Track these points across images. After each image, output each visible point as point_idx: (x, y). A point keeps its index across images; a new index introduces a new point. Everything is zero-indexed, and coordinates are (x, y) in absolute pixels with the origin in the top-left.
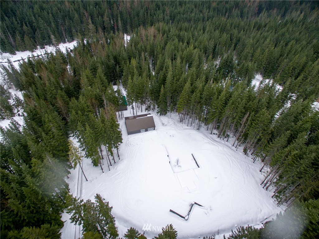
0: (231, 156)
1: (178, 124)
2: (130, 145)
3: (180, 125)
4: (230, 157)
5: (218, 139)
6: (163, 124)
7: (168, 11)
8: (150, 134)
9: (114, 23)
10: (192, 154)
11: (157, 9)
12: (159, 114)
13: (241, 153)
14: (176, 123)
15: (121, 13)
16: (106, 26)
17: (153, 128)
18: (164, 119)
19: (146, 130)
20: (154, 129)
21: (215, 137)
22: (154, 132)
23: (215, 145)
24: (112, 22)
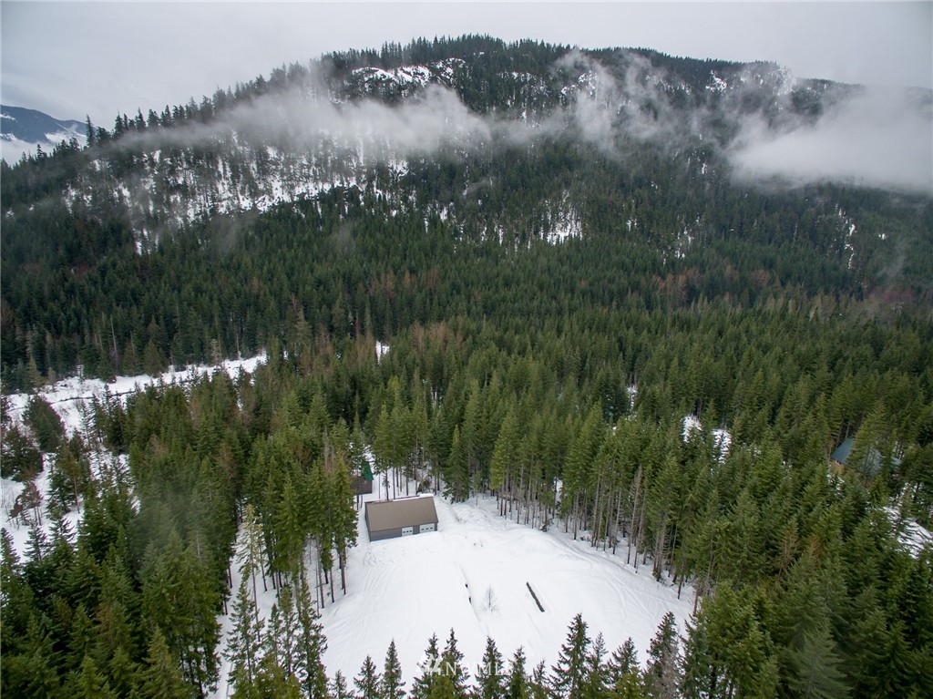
0: (621, 584)
1: (494, 521)
2: (375, 562)
3: (500, 521)
4: (619, 586)
5: (593, 550)
6: (458, 520)
7: (479, 296)
8: (426, 538)
9: (355, 318)
10: (528, 584)
11: (454, 292)
12: (449, 499)
13: (647, 579)
14: (490, 516)
15: (373, 301)
16: (335, 326)
17: (433, 525)
18: (462, 509)
19: (416, 531)
20: (436, 530)
21: (585, 545)
22: (434, 534)
23: (582, 559)
24: (350, 317)
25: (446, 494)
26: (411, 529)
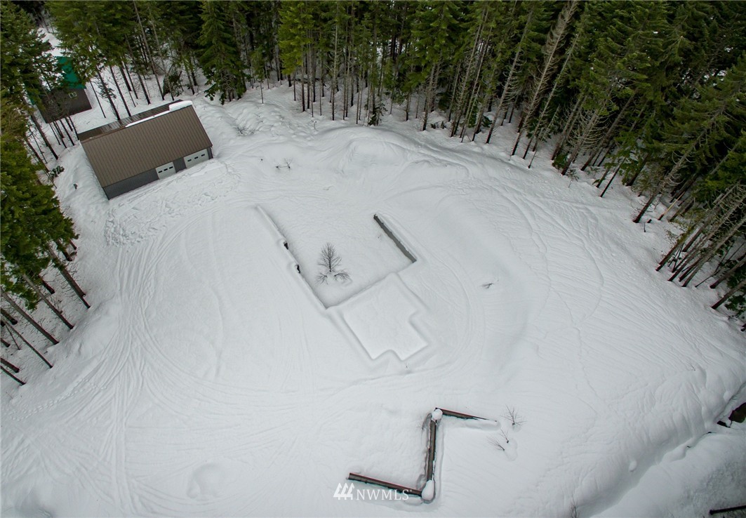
0: (518, 192)
1: (295, 121)
3: (305, 119)
4: (516, 196)
5: (455, 143)
6: (241, 131)
8: (199, 175)
10: (376, 218)
12: (217, 97)
13: (547, 174)
14: (288, 115)
17: (205, 151)
18: (241, 111)
19: (180, 166)
20: (211, 157)
21: (441, 136)
22: (211, 166)
23: (450, 164)
25: (211, 92)
26: (171, 164)
